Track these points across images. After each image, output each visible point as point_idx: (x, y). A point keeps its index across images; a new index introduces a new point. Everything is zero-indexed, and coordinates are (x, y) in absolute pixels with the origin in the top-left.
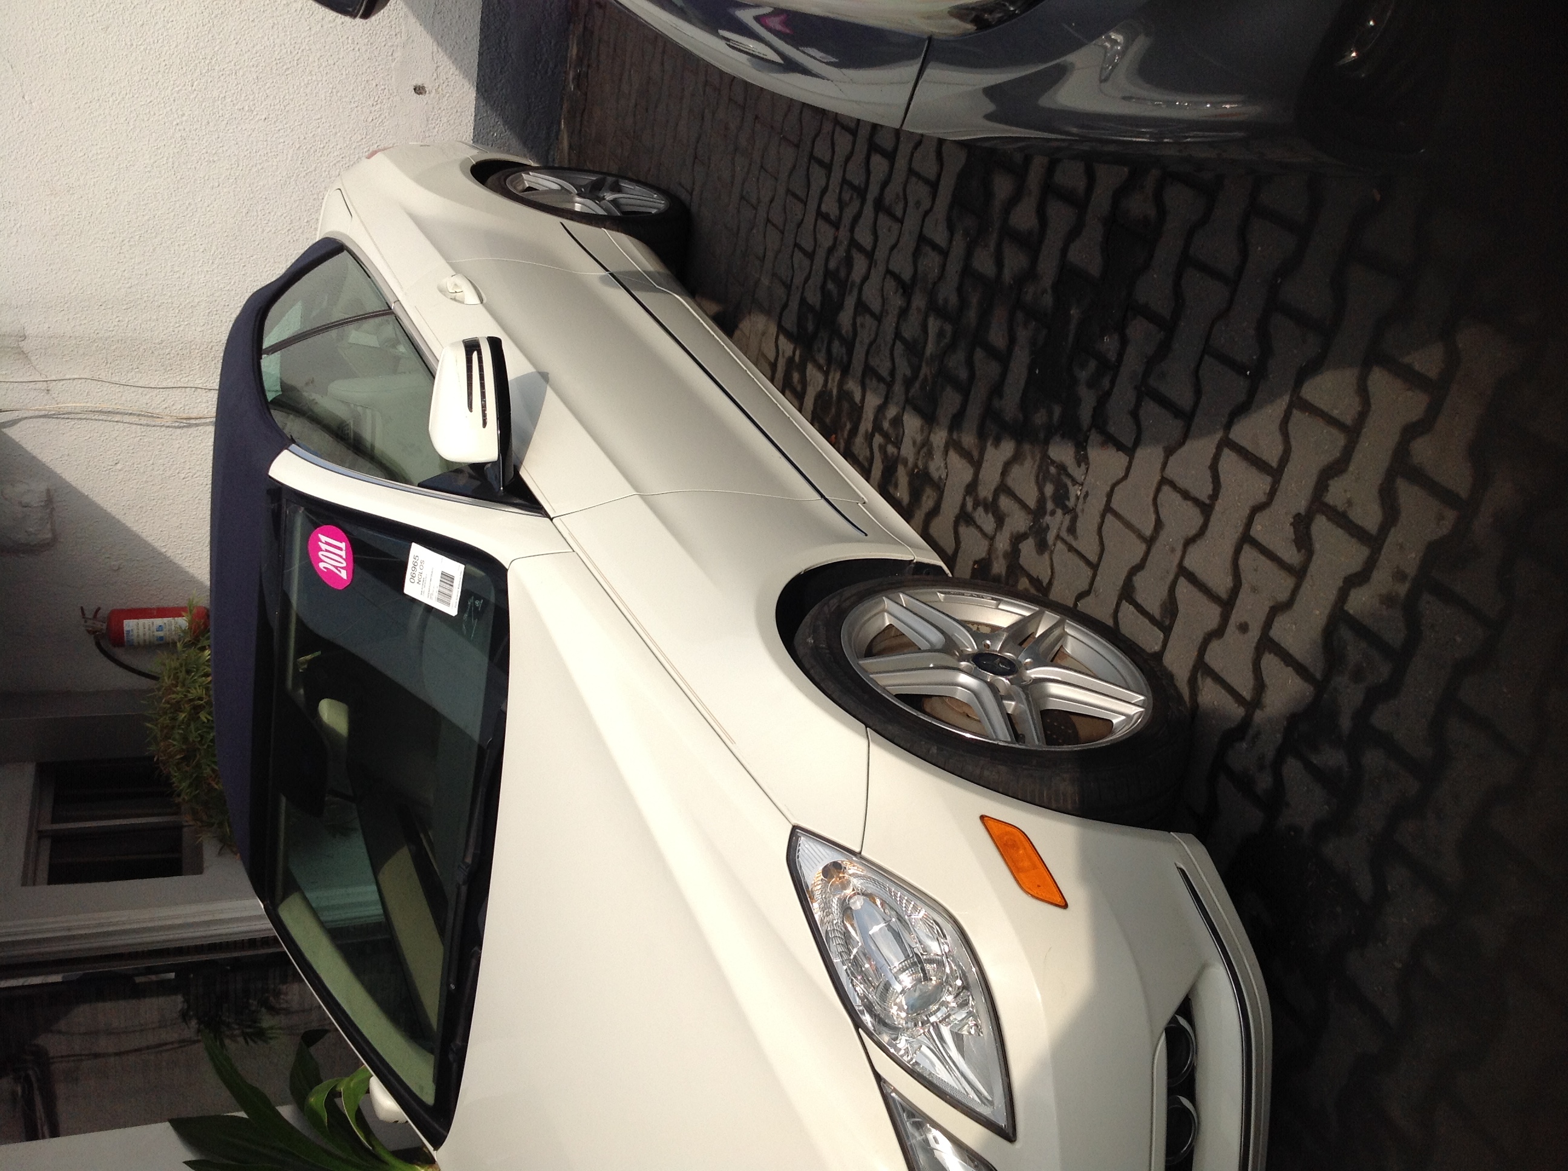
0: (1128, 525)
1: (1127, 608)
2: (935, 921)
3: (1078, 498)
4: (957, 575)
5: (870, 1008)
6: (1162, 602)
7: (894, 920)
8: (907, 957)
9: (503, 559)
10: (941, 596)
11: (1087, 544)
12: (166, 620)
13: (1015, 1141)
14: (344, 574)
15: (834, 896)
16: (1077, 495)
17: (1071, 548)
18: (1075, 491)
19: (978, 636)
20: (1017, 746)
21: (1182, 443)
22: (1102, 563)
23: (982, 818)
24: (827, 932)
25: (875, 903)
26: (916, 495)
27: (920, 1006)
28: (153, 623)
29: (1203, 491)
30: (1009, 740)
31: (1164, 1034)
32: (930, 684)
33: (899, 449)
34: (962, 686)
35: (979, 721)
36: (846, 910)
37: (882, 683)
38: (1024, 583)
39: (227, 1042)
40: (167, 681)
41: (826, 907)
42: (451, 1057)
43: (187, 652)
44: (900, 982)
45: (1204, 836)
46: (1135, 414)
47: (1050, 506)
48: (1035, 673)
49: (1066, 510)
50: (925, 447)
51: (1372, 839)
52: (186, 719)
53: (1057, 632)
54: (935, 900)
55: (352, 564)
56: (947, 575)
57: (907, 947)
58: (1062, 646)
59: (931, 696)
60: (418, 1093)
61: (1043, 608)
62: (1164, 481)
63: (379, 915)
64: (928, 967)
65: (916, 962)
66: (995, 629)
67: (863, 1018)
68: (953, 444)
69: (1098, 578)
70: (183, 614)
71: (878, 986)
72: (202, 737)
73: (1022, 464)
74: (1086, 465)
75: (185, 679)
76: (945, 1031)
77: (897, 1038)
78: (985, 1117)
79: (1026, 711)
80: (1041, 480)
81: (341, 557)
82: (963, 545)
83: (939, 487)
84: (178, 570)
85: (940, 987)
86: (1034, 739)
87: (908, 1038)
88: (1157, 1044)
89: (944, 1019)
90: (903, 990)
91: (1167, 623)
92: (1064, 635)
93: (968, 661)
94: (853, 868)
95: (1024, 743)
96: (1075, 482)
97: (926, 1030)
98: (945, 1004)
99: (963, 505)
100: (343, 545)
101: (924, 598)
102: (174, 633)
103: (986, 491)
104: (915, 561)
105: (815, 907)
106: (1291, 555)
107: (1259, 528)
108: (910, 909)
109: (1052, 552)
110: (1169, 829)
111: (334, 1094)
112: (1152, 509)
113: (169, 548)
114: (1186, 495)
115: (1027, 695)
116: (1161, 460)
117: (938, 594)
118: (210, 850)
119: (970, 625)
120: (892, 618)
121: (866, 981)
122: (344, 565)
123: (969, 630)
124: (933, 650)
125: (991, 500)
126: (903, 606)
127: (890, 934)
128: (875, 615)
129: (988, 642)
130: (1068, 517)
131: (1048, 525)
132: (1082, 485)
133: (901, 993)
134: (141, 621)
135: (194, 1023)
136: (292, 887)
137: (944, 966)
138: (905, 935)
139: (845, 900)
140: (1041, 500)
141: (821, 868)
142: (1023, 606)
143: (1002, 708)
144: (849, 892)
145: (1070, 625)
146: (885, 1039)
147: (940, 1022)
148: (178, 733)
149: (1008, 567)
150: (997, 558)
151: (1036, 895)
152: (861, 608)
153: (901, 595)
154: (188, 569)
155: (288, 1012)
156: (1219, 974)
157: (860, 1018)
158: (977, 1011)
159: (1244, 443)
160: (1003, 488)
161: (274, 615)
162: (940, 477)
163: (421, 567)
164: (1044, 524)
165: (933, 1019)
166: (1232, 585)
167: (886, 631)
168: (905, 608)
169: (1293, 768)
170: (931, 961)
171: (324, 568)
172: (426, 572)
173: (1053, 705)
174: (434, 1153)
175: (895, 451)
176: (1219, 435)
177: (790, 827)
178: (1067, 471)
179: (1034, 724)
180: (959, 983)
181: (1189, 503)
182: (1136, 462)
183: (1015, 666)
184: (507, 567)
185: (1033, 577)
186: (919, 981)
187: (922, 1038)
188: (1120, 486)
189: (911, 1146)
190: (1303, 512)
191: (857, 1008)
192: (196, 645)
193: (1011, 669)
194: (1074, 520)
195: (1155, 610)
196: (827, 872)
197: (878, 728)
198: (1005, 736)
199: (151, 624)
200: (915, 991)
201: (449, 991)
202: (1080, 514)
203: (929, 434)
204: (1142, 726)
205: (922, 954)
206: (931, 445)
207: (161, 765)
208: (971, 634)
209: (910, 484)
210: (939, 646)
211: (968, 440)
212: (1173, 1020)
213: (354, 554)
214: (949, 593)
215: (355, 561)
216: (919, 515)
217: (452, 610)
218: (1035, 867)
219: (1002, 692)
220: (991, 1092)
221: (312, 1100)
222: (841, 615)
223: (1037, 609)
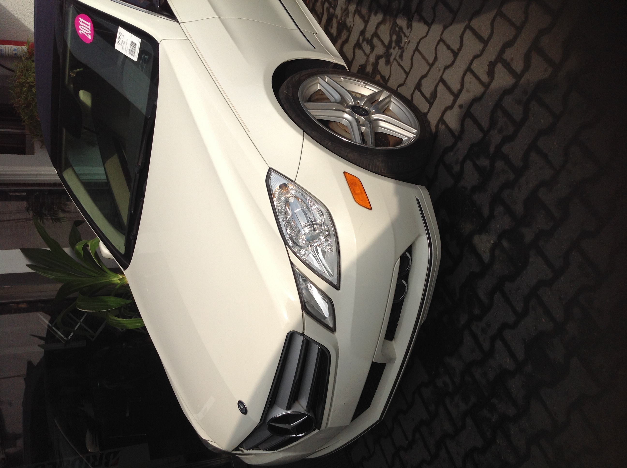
0: (424, 58)
1: (417, 93)
2: (320, 210)
3: (405, 43)
4: (351, 70)
5: (291, 238)
6: (431, 92)
7: (305, 208)
8: (308, 222)
9: (158, 39)
10: (343, 79)
11: (406, 64)
12: (17, 47)
13: (339, 290)
14: (90, 37)
15: (283, 196)
16: (405, 41)
17: (399, 65)
18: (405, 40)
19: (355, 98)
20: (363, 146)
21: (451, 24)
22: (411, 73)
23: (344, 173)
24: (278, 210)
25: (298, 200)
26: (339, 32)
27: (311, 240)
28: (12, 48)
29: (455, 47)
30: (360, 143)
31: (400, 258)
32: (332, 116)
33: (335, 10)
34: (345, 119)
35: (350, 133)
36: (287, 202)
37: (313, 114)
38: (378, 77)
39: (45, 221)
40: (18, 73)
41: (279, 200)
42: (131, 238)
43: (27, 62)
44: (304, 231)
45: (429, 188)
46: (434, 9)
47: (394, 45)
48: (376, 116)
49: (400, 48)
50: (346, 11)
51: (492, 195)
52: (27, 90)
53: (387, 100)
54: (321, 202)
55: (93, 32)
56: (347, 70)
57: (309, 218)
58: (388, 106)
59: (332, 121)
60: (118, 249)
61: (383, 89)
62: (441, 40)
63: (104, 180)
64: (315, 226)
65: (311, 224)
66: (363, 96)
67: (288, 242)
68: (357, 12)
69: (408, 79)
70: (25, 45)
71: (296, 231)
72: (33, 99)
73: (385, 25)
74: (411, 28)
75: (26, 74)
76: (319, 249)
77: (301, 250)
78: (329, 280)
79: (369, 132)
80: (392, 32)
81: (88, 29)
82: (356, 57)
83: (349, 30)
84: (23, 25)
85: (319, 234)
86: (370, 143)
87: (305, 251)
88: (397, 261)
89: (319, 245)
90: (305, 234)
91: (432, 101)
92: (390, 101)
93: (349, 109)
94: (291, 187)
95: (366, 145)
96: (405, 36)
97: (312, 248)
98: (320, 240)
99: (358, 40)
100: (89, 24)
101: (336, 79)
102: (21, 53)
103: (368, 35)
104: (334, 62)
105: (275, 200)
106: (485, 78)
107: (475, 65)
108: (312, 204)
109: (391, 65)
110: (416, 184)
111: (86, 246)
112: (434, 51)
113: (19, 15)
114: (448, 47)
115: (370, 125)
116: (441, 30)
117: (342, 78)
118: (37, 146)
119: (353, 93)
120: (321, 86)
121: (291, 229)
122: (90, 33)
123: (351, 95)
124: (335, 102)
125: (370, 39)
126: (326, 82)
127: (303, 213)
128: (314, 84)
129: (359, 101)
130: (400, 51)
131: (391, 53)
132: (408, 37)
133: (304, 234)
134: (7, 46)
135: (31, 213)
136: (68, 165)
137: (322, 226)
138: (308, 214)
139: (287, 198)
140: (391, 42)
141: (279, 186)
142: (375, 87)
143: (359, 129)
144: (289, 195)
145: (394, 98)
146: (296, 250)
147: (318, 246)
148: (23, 96)
149: (373, 70)
150: (369, 65)
151: (361, 204)
152: (308, 80)
153: (326, 77)
154: (27, 25)
155: (68, 212)
156: (424, 240)
157: (287, 242)
158: (332, 244)
159: (476, 28)
160: (376, 35)
161: (61, 50)
162: (350, 26)
163: (123, 38)
164: (390, 53)
165: (315, 245)
166: (460, 88)
167: (318, 92)
168: (327, 83)
169: (469, 165)
170: (317, 224)
171: (81, 33)
172: (125, 40)
173: (380, 130)
174: (124, 271)
175: (333, 11)
176: (466, 23)
177: (269, 168)
178: (403, 30)
179: (371, 137)
180: (327, 233)
181: (449, 51)
182: (431, 30)
183: (368, 112)
184: (159, 43)
185: (382, 75)
186: (311, 231)
187: (310, 251)
188: (423, 40)
189: (301, 288)
190: (493, 60)
191: (287, 238)
192: (31, 59)
193: (366, 113)
194: (402, 52)
195: (428, 95)
196: (281, 187)
197: (308, 132)
198: (359, 141)
199: (11, 47)
200: (309, 234)
201: (131, 213)
202: (405, 50)
203: (348, 6)
204: (413, 143)
205: (314, 221)
206: (348, 11)
207: (16, 108)
208: (352, 97)
209: (338, 27)
210: (338, 101)
211: (364, 11)
212: (404, 253)
213: (94, 28)
214: (346, 78)
215: (94, 31)
216: (340, 42)
217: (135, 59)
218: (362, 193)
219: (361, 123)
220: (333, 272)
221: (77, 247)
222: (300, 82)
223: (381, 89)
